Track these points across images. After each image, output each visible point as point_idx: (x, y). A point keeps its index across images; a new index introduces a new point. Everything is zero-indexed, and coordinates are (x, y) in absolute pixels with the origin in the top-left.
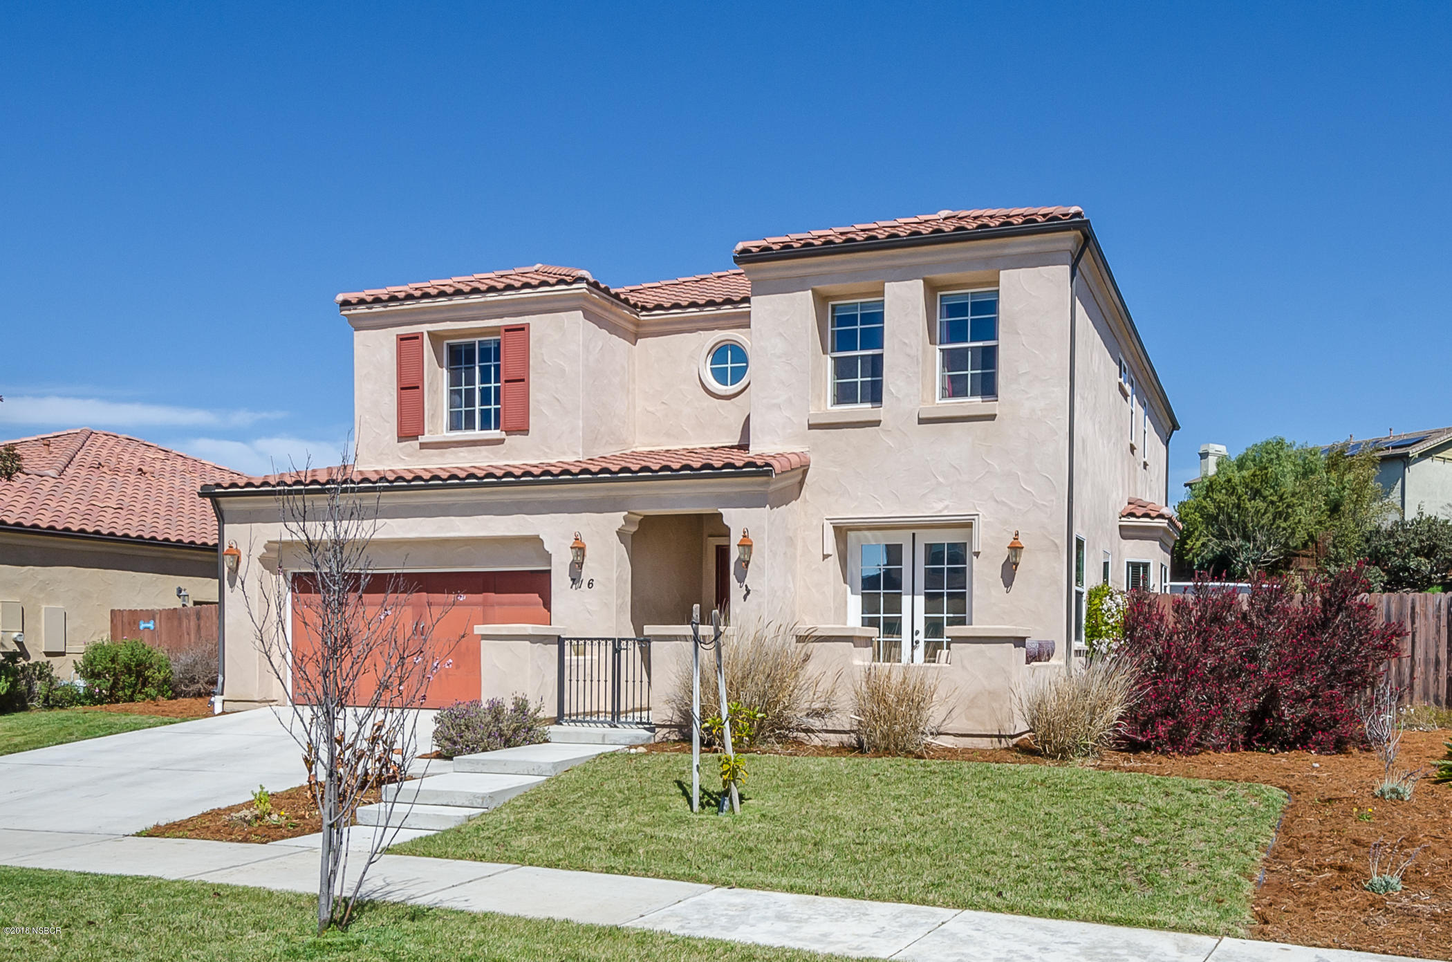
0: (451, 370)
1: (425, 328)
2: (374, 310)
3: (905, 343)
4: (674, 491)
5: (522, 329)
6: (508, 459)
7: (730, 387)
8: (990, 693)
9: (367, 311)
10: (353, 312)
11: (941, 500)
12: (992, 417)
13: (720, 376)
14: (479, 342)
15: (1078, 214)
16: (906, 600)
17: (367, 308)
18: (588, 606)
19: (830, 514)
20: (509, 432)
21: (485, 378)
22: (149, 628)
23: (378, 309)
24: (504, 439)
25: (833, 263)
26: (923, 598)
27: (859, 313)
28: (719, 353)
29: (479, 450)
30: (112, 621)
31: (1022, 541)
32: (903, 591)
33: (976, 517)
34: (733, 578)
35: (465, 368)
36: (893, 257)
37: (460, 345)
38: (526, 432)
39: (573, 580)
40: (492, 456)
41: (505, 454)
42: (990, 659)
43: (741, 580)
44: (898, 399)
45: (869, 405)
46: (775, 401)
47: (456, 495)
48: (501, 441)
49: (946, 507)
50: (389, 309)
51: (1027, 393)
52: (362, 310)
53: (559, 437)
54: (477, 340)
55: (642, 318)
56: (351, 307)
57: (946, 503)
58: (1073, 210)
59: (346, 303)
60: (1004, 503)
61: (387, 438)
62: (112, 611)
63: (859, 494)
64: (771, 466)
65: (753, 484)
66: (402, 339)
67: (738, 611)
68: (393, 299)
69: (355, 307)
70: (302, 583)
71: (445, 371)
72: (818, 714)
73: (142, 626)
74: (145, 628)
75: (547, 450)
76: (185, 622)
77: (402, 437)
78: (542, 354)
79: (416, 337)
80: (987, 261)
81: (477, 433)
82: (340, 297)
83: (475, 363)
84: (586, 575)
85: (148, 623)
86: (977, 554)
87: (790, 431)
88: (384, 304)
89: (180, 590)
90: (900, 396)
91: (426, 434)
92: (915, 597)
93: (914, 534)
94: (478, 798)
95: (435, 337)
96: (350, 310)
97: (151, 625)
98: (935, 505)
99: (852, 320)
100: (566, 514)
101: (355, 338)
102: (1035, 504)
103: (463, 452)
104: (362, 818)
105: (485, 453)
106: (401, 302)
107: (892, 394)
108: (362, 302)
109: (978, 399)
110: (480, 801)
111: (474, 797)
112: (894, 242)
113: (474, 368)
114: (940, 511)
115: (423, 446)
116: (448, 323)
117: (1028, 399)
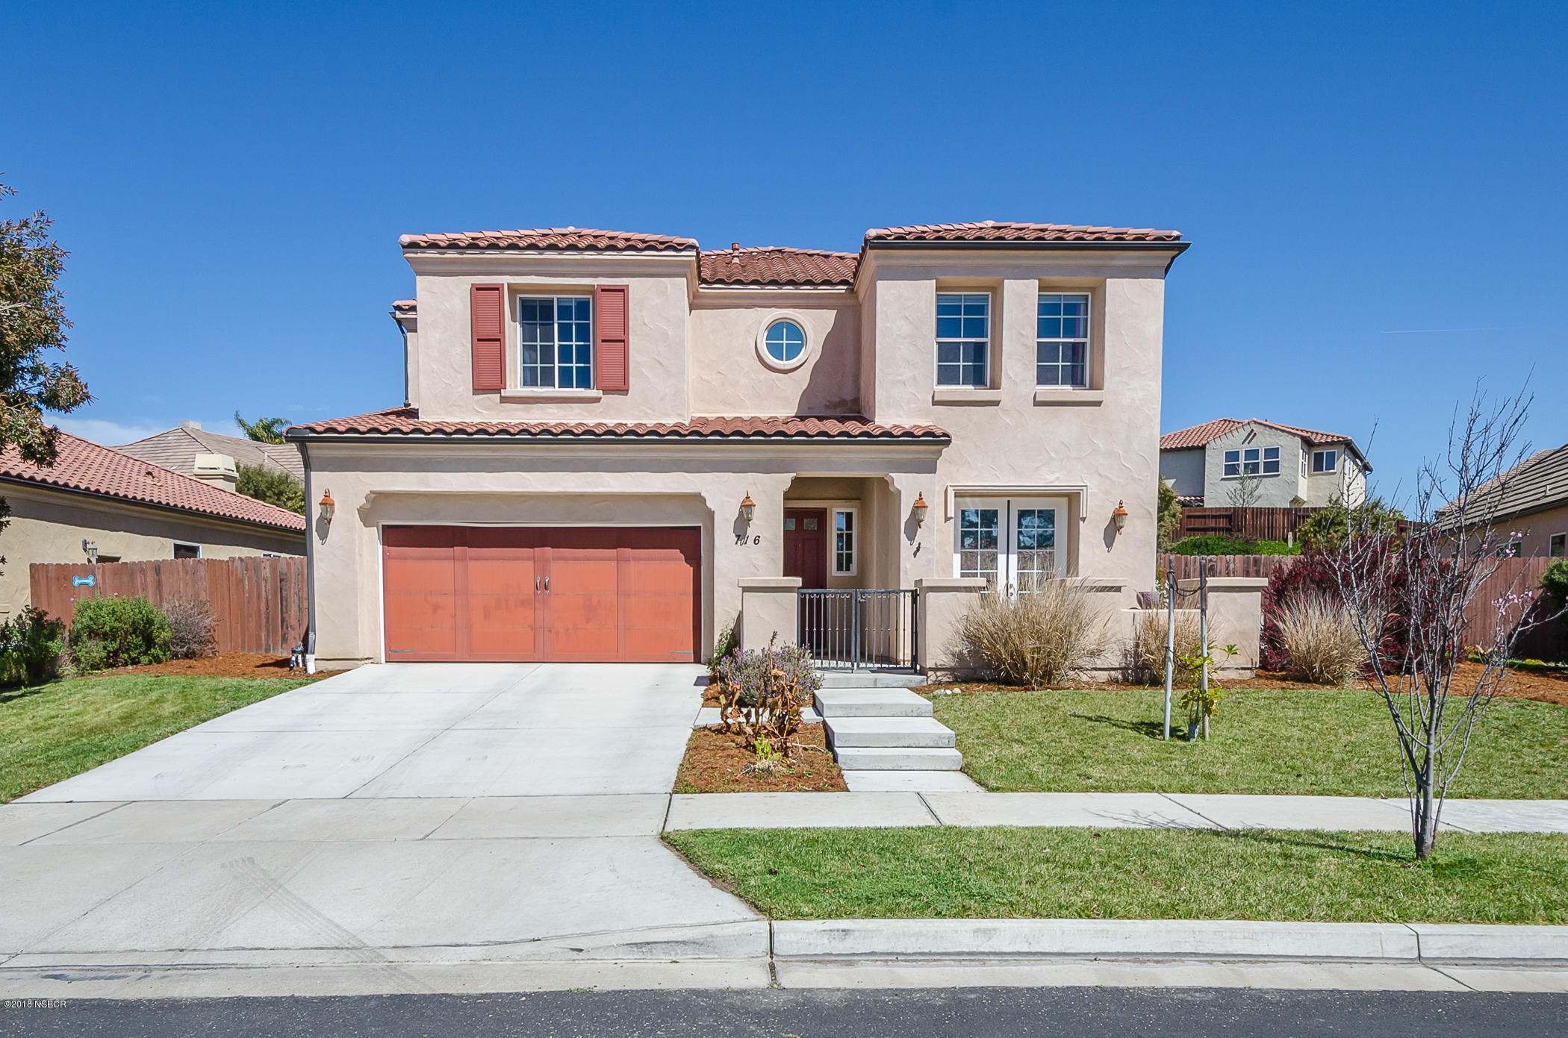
0: (523, 325)
1: (505, 280)
2: (446, 256)
3: (1022, 334)
4: (846, 455)
5: (622, 290)
6: (604, 418)
7: (785, 362)
8: (1240, 633)
9: (438, 256)
10: (419, 255)
11: (1053, 473)
12: (1098, 404)
13: (775, 351)
14: (558, 298)
15: (1177, 238)
16: (1002, 558)
17: (440, 254)
18: (755, 562)
19: (952, 482)
20: (606, 391)
21: (565, 334)
22: (87, 584)
23: (451, 255)
24: (601, 398)
25: (959, 257)
26: (1016, 556)
27: (963, 304)
28: (775, 330)
29: (571, 407)
30: (32, 577)
31: (1126, 509)
32: (998, 550)
33: (1084, 488)
34: (903, 536)
35: (540, 324)
36: (1018, 257)
37: (534, 301)
38: (625, 393)
39: (738, 536)
40: (585, 414)
41: (601, 412)
42: (1242, 605)
43: (911, 537)
44: (1015, 383)
45: (971, 387)
46: (900, 378)
47: (607, 451)
48: (598, 400)
49: (1057, 479)
50: (465, 256)
51: (1128, 384)
52: (432, 254)
53: (662, 399)
54: (555, 297)
55: (701, 290)
56: (419, 250)
57: (1057, 475)
58: (1175, 233)
59: (413, 245)
60: (1106, 477)
61: (461, 389)
62: (31, 565)
63: (979, 465)
64: (948, 436)
65: (925, 452)
66: (478, 289)
67: (908, 566)
68: (473, 246)
69: (422, 250)
70: (393, 536)
71: (518, 326)
72: (1092, 654)
73: (77, 582)
74: (81, 584)
75: (648, 411)
76: (139, 579)
77: (477, 390)
78: (643, 317)
79: (496, 288)
80: (1096, 270)
81: (556, 391)
82: (406, 239)
83: (553, 320)
84: (751, 532)
85: (86, 577)
86: (1084, 519)
87: (914, 405)
88: (461, 251)
89: (85, 543)
90: (1017, 380)
91: (508, 388)
92: (1010, 556)
93: (1009, 502)
94: (944, 738)
95: (513, 290)
96: (417, 253)
97: (90, 581)
98: (1048, 477)
99: (956, 310)
100: (731, 474)
101: (417, 283)
102: (1133, 478)
103: (552, 408)
104: (845, 763)
105: (577, 411)
106: (482, 251)
107: (1011, 378)
108: (433, 246)
109: (1069, 387)
110: (946, 741)
111: (940, 737)
112: (1020, 245)
113: (553, 324)
114: (1052, 482)
115: (504, 400)
116: (533, 277)
117: (1128, 390)
